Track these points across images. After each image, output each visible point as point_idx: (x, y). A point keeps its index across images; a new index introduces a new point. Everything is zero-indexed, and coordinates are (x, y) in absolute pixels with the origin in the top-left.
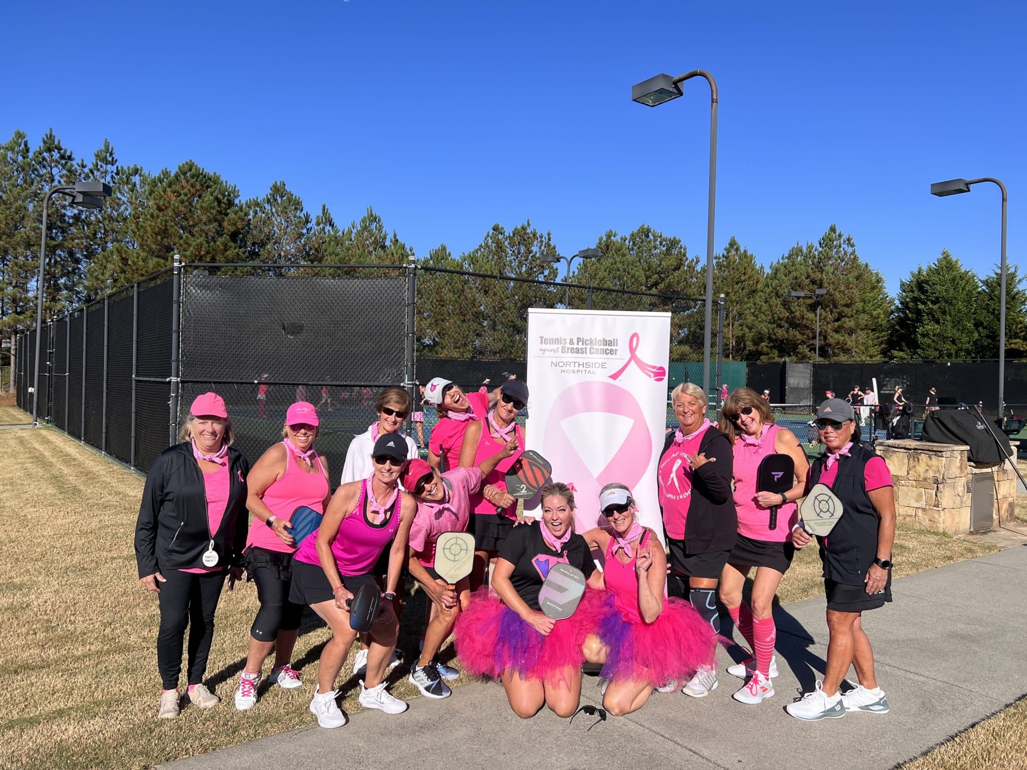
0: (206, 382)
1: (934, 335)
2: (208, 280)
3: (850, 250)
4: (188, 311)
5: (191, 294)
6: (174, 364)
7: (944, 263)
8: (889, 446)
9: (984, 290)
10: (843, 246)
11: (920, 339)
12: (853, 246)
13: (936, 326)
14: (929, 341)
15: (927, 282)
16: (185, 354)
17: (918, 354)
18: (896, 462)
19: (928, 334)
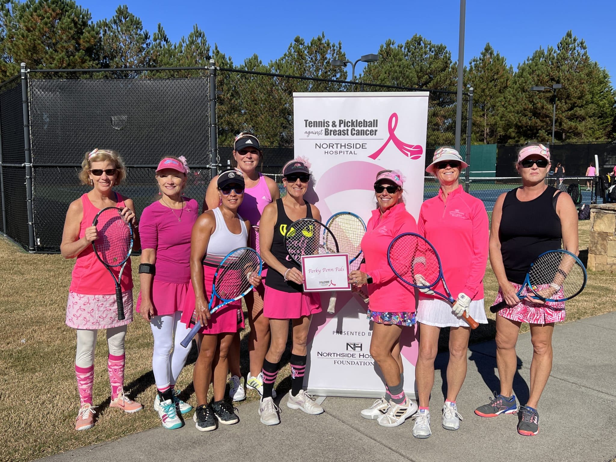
0: (53, 167)
2: (50, 83)
3: (582, 52)
4: (35, 109)
5: (37, 95)
6: (26, 153)
8: (601, 209)
10: (577, 48)
12: (585, 48)
16: (35, 144)
18: (606, 222)
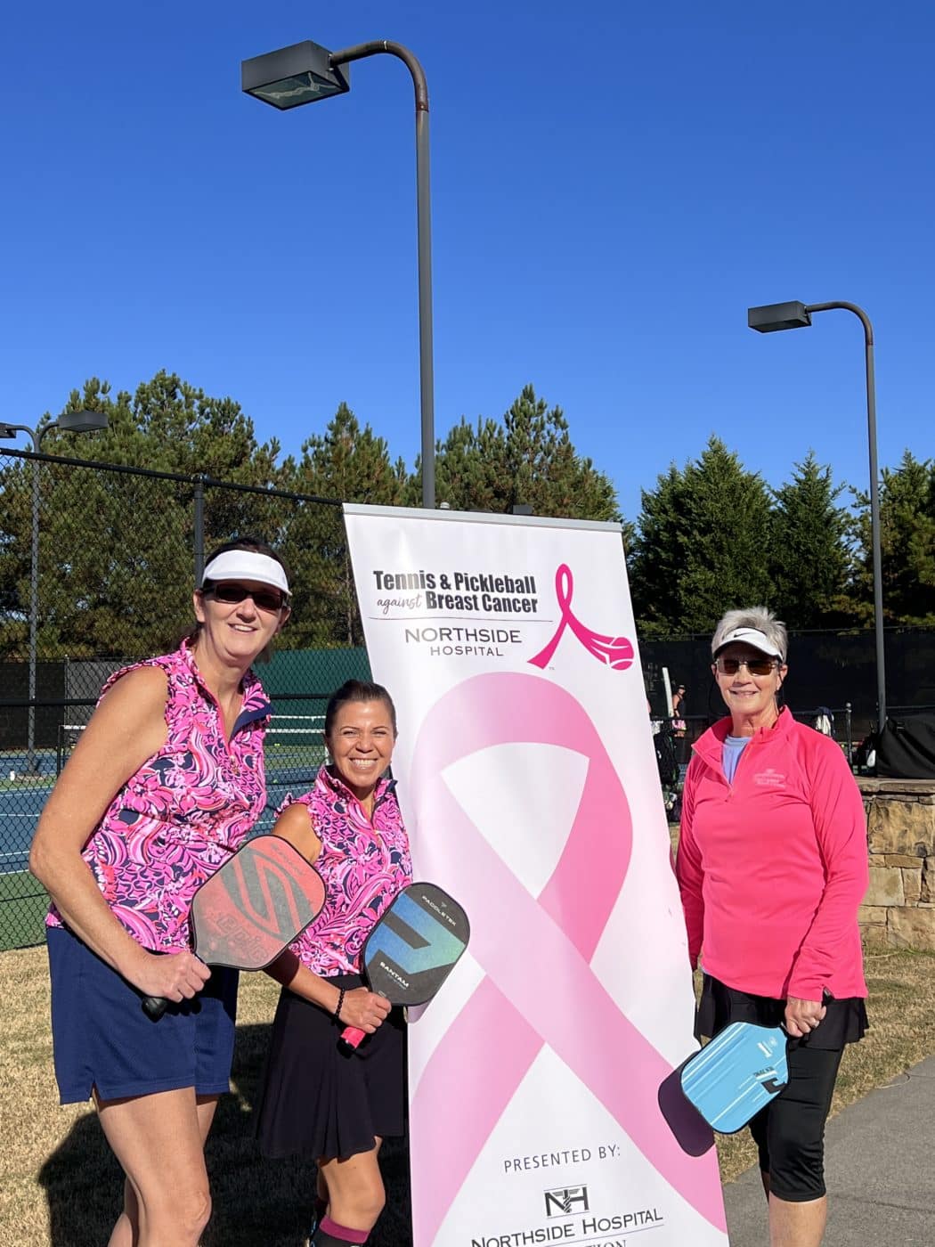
1: (706, 591)
3: (559, 434)
7: (715, 460)
9: (780, 510)
10: (547, 426)
11: (684, 598)
12: (564, 427)
13: (710, 574)
14: (700, 602)
15: (689, 495)
17: (683, 625)
19: (697, 588)
